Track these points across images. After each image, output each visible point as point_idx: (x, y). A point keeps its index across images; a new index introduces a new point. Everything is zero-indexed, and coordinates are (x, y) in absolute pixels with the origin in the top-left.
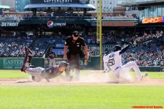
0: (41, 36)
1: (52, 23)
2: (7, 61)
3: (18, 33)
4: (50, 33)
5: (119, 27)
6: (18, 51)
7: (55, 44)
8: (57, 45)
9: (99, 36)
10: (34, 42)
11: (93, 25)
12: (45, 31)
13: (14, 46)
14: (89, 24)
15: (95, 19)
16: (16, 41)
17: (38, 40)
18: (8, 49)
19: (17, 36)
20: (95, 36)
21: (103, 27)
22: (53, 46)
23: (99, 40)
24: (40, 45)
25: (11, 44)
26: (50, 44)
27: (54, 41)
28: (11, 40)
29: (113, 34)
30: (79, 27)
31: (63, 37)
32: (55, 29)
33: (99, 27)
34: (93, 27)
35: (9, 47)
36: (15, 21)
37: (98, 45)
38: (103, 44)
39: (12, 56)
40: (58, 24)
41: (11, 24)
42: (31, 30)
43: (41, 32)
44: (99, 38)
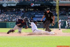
0: (27, 11)
1: (33, 4)
2: (11, 24)
3: (16, 9)
4: (32, 9)
5: (67, 6)
6: (16, 19)
7: (34, 15)
8: (36, 16)
9: (57, 11)
10: (24, 14)
11: (54, 5)
12: (30, 8)
13: (14, 16)
14: (52, 5)
15: (55, 2)
16: (15, 14)
17: (26, 13)
18: (11, 18)
19: (15, 11)
20: (55, 11)
21: (59, 6)
22: (34, 16)
23: (57, 13)
24: (27, 15)
25: (12, 15)
26: (32, 15)
27: (34, 13)
28: (12, 13)
29: (64, 10)
30: (47, 6)
31: (39, 11)
32: (35, 7)
33: (57, 6)
34: (54, 6)
35: (12, 17)
36: (15, 4)
37: (57, 15)
38: (59, 15)
39: (13, 21)
40: (36, 5)
41: (12, 5)
42: (23, 8)
43: (28, 9)
44: (57, 12)
